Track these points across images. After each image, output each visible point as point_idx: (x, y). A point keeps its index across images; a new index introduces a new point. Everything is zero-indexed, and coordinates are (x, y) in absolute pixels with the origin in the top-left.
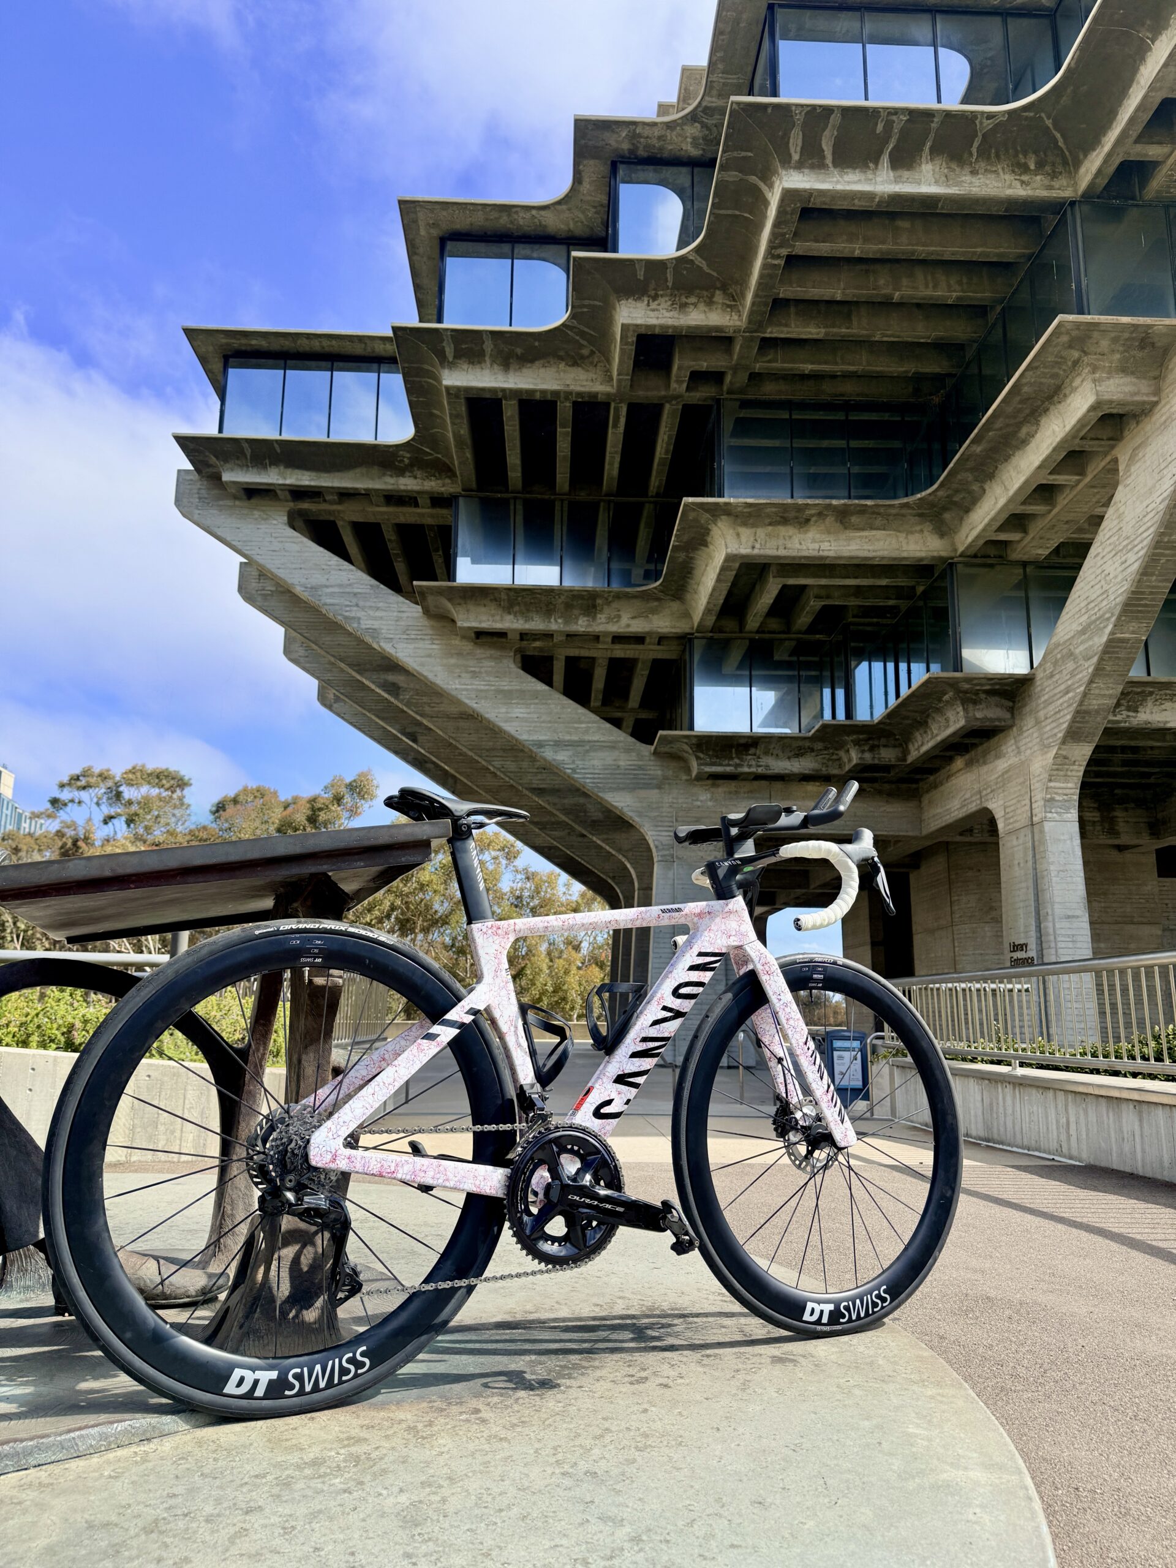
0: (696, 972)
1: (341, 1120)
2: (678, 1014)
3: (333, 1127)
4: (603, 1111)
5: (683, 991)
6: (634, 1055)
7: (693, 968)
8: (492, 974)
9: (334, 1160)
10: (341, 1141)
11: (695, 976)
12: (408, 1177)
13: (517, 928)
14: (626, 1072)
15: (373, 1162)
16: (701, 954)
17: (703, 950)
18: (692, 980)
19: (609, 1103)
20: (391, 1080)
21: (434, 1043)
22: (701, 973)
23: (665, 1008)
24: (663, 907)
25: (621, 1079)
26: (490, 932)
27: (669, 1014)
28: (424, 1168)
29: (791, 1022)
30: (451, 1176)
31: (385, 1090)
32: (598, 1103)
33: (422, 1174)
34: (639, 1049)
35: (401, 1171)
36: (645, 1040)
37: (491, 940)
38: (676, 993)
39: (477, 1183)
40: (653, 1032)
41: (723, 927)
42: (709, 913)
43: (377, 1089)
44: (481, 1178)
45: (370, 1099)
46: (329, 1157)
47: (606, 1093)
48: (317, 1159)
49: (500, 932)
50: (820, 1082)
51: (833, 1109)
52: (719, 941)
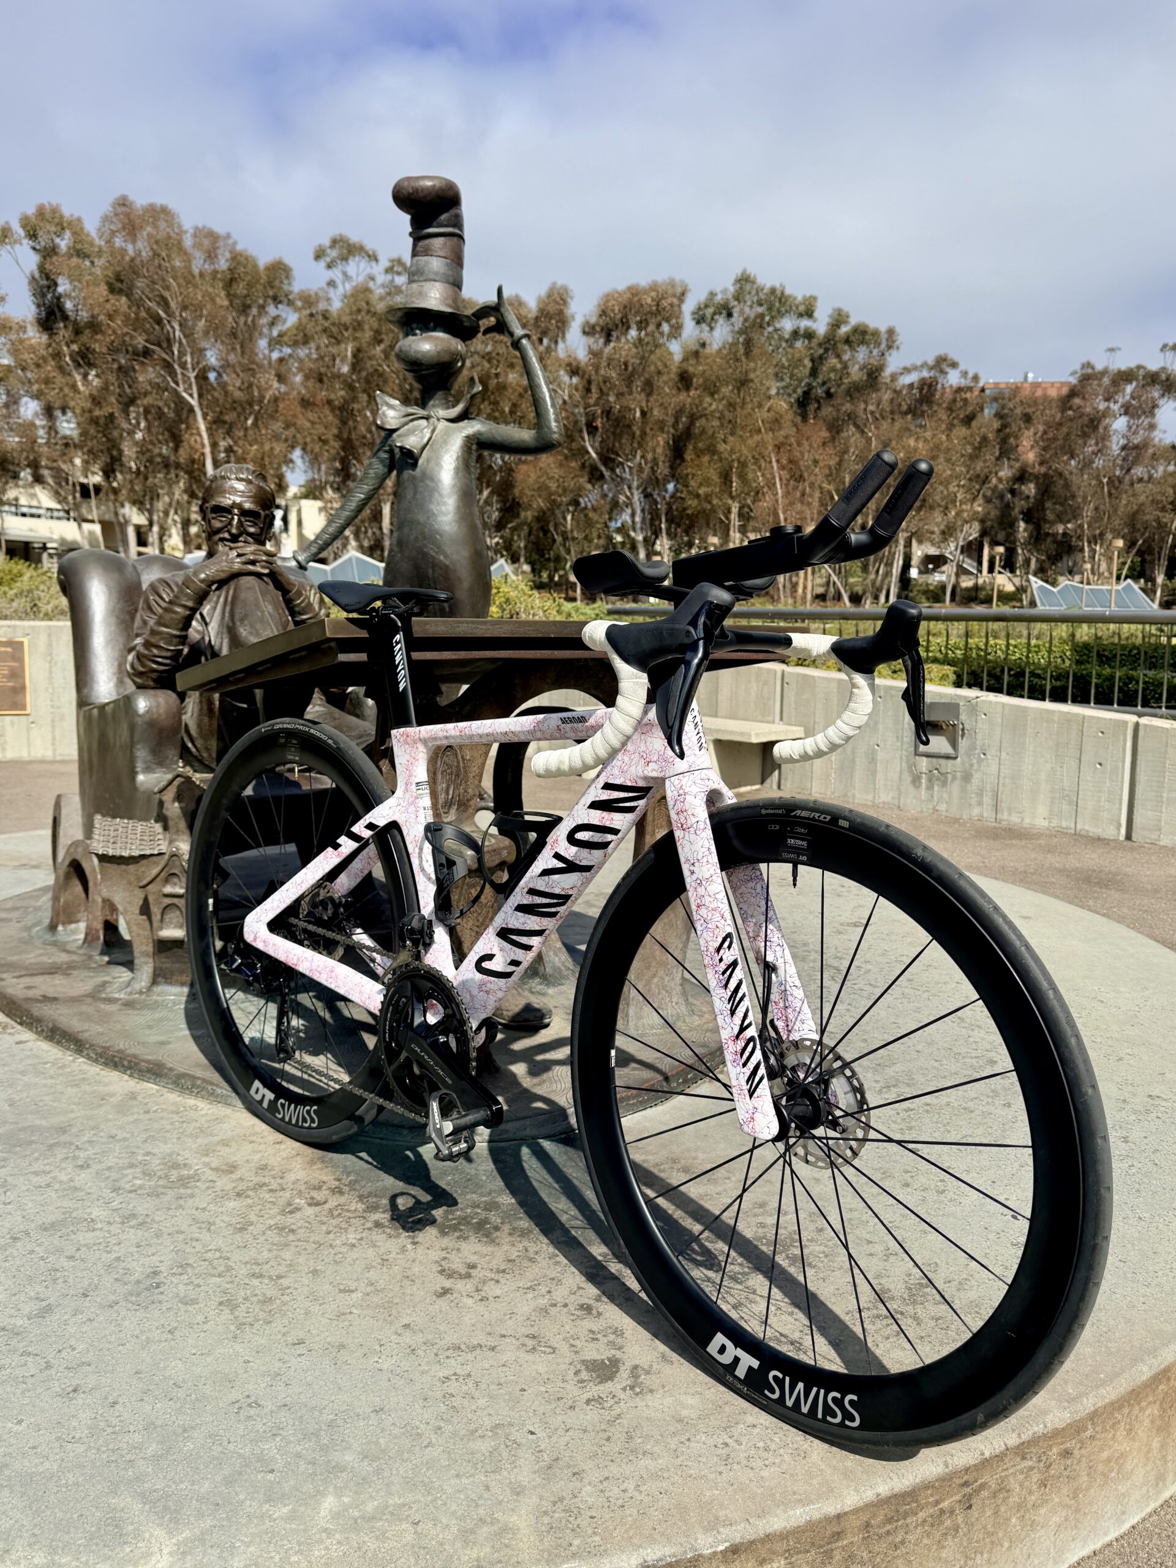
0: (598, 813)
1: (265, 907)
2: (570, 867)
3: (259, 912)
4: (483, 965)
5: (579, 836)
6: (520, 909)
7: (595, 805)
8: (405, 786)
9: (255, 940)
12: (307, 973)
13: (422, 737)
14: (509, 928)
16: (608, 787)
17: (611, 781)
18: (593, 821)
19: (491, 957)
20: (300, 881)
21: (336, 853)
22: (605, 814)
23: (558, 856)
25: (504, 934)
26: (402, 739)
27: (561, 865)
29: (703, 911)
30: (341, 984)
31: (295, 889)
33: (318, 975)
34: (525, 902)
35: (301, 965)
36: (534, 891)
37: (403, 748)
38: (571, 837)
39: (363, 999)
41: (643, 748)
43: (291, 886)
44: (366, 996)
45: (285, 894)
46: (252, 937)
47: (489, 946)
48: (246, 935)
49: (409, 740)
50: (728, 1019)
51: (739, 1069)
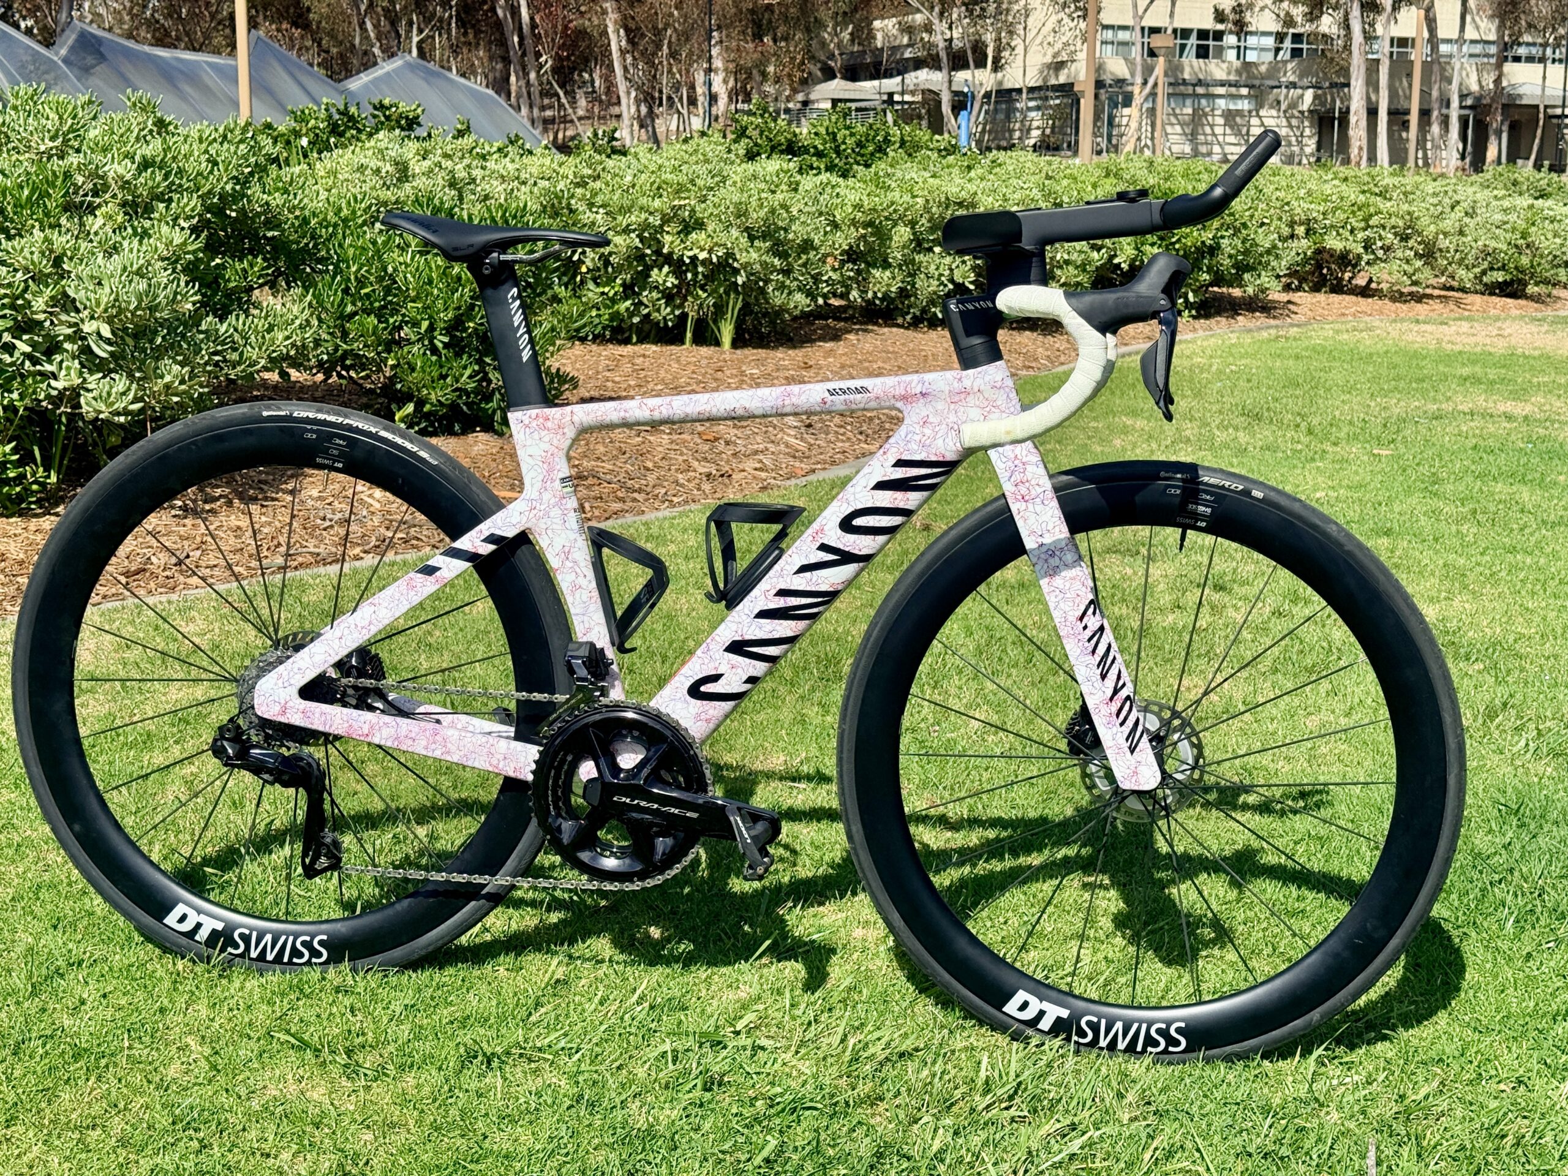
0: (890, 493)
1: (296, 666)
2: (846, 558)
3: (285, 673)
4: (703, 689)
5: (858, 522)
6: (763, 614)
7: (881, 486)
8: (538, 485)
9: (284, 713)
10: (294, 692)
11: (886, 499)
12: (389, 744)
13: (576, 419)
14: (747, 637)
15: (338, 721)
16: (900, 463)
17: (907, 456)
18: (878, 504)
19: (715, 678)
20: (365, 623)
21: (431, 579)
22: (898, 494)
23: (824, 548)
24: (831, 385)
25: (737, 648)
26: (534, 424)
27: (832, 557)
28: (413, 735)
30: (453, 748)
31: (356, 635)
32: (697, 678)
33: (410, 742)
34: (770, 607)
35: (378, 735)
36: (782, 593)
37: (536, 436)
38: (846, 525)
39: (495, 762)
40: (801, 582)
42: (923, 395)
43: (346, 632)
44: (501, 757)
45: (336, 644)
46: (277, 709)
47: (712, 665)
48: (264, 708)
49: (549, 424)
50: (1100, 683)
51: (1116, 728)
52: (940, 442)
